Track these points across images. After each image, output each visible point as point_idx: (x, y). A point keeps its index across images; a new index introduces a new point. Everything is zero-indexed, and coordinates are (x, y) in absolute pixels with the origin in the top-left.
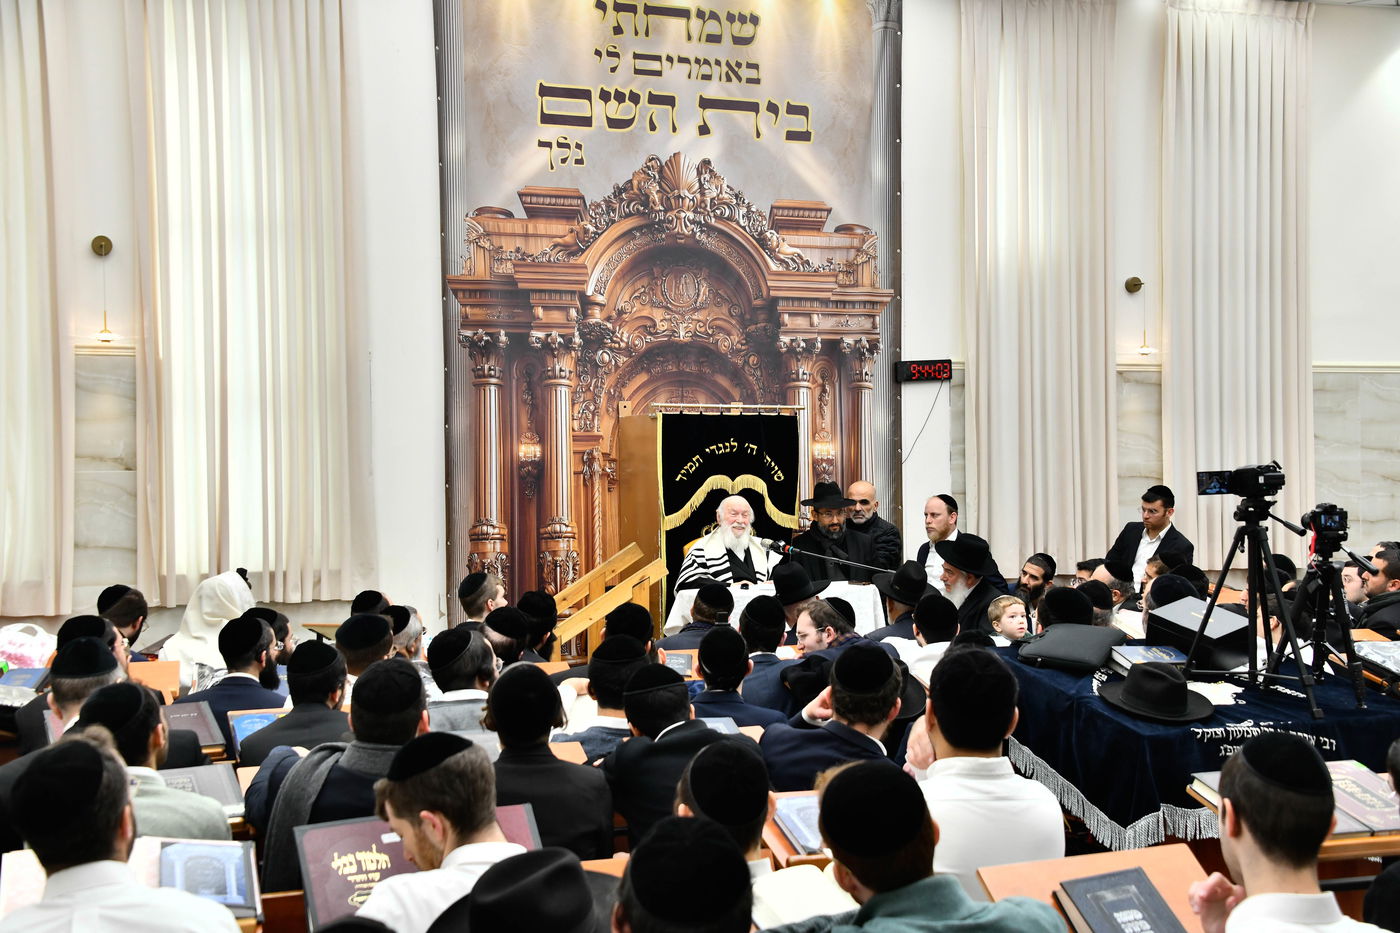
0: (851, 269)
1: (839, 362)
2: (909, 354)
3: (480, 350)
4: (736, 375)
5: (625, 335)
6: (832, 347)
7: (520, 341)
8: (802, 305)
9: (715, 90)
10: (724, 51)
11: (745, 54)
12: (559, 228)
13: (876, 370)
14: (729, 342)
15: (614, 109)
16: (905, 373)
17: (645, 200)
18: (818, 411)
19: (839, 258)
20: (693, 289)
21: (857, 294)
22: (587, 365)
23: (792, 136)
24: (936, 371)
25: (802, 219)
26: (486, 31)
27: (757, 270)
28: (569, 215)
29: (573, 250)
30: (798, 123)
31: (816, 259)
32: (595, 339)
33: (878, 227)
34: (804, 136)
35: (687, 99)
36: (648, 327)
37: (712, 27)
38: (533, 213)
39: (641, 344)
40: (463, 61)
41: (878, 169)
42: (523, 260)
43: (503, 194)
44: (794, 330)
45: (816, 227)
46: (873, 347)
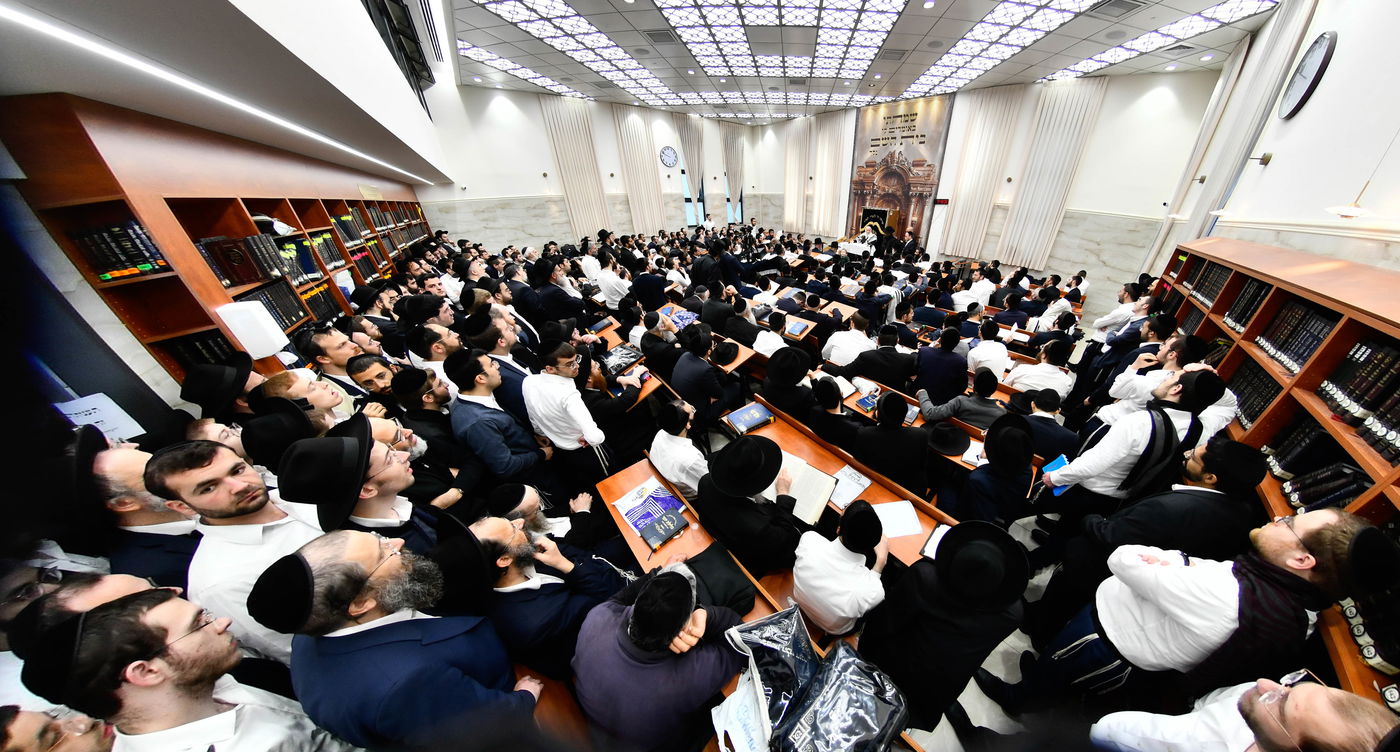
0: (929, 175)
1: (921, 198)
2: (938, 198)
3: (856, 194)
4: (899, 201)
5: (879, 191)
6: (921, 195)
7: (862, 192)
8: (915, 186)
9: (905, 134)
10: (907, 124)
11: (914, 123)
12: (871, 169)
13: (930, 201)
14: (898, 193)
15: (884, 142)
16: (937, 202)
17: (887, 161)
18: (915, 210)
19: (926, 173)
20: (894, 181)
21: (929, 182)
22: (872, 198)
23: (921, 143)
24: (945, 202)
25: (918, 164)
26: (864, 128)
27: (907, 176)
28: (873, 166)
29: (873, 174)
30: (923, 139)
31: (921, 173)
32: (874, 192)
33: (937, 165)
34: (924, 142)
35: (899, 136)
36: (884, 190)
37: (907, 118)
38: (867, 166)
39: (883, 193)
40: (859, 136)
41: (940, 149)
42: (865, 176)
43: (862, 164)
44: (914, 191)
45: (922, 165)
46: (930, 195)
